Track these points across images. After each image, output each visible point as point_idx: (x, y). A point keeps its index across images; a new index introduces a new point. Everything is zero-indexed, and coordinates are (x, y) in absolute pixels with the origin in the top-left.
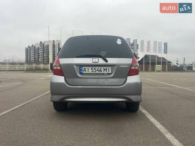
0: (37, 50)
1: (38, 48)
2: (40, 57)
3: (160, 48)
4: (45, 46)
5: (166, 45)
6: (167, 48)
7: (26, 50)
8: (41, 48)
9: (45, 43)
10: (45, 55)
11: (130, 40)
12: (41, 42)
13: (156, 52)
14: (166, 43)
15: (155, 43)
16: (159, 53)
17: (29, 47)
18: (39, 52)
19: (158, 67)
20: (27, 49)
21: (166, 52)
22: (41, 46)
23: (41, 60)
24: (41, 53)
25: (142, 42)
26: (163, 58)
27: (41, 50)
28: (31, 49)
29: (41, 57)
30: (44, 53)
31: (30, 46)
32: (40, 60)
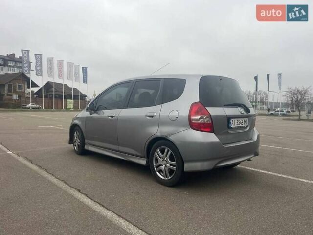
3: (77, 74)
5: (85, 70)
6: (86, 75)
11: (28, 53)
13: (72, 80)
14: (86, 68)
15: (70, 65)
16: (76, 81)
19: (70, 103)
21: (85, 81)
25: (50, 60)
26: (75, 90)
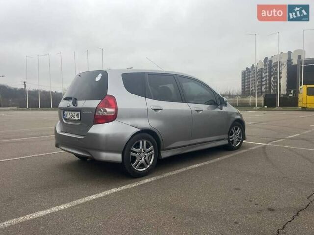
0: (260, 73)
1: (262, 69)
2: (263, 83)
4: (272, 63)
7: (242, 75)
8: (267, 68)
9: (273, 59)
10: (272, 79)
12: (266, 58)
17: (247, 69)
18: (262, 75)
20: (245, 72)
22: (266, 65)
23: (266, 88)
24: (266, 76)
27: (266, 72)
28: (250, 72)
29: (266, 84)
30: (270, 76)
31: (249, 67)
32: (263, 89)
